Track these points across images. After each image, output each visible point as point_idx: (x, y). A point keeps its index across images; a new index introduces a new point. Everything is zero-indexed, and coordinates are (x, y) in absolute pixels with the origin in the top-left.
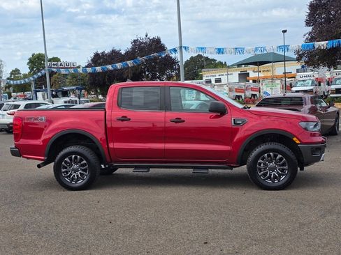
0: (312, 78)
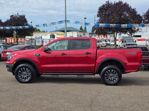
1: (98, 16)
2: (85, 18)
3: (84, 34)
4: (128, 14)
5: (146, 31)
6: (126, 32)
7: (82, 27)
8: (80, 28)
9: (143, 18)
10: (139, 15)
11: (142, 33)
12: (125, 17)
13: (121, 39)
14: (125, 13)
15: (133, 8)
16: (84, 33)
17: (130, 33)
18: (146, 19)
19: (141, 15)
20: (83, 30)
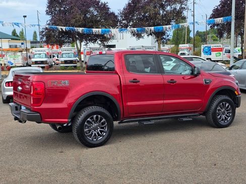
0: (45, 53)
1: (47, 13)
2: (25, 17)
3: (22, 44)
4: (98, 12)
5: (122, 38)
6: (96, 40)
7: (15, 30)
8: (13, 33)
9: (119, 18)
10: (113, 14)
11: (116, 40)
12: (93, 16)
13: (87, 52)
14: (91, 9)
15: (103, 2)
16: (22, 42)
17: (101, 41)
18: (123, 20)
19: (116, 14)
20: (18, 36)
